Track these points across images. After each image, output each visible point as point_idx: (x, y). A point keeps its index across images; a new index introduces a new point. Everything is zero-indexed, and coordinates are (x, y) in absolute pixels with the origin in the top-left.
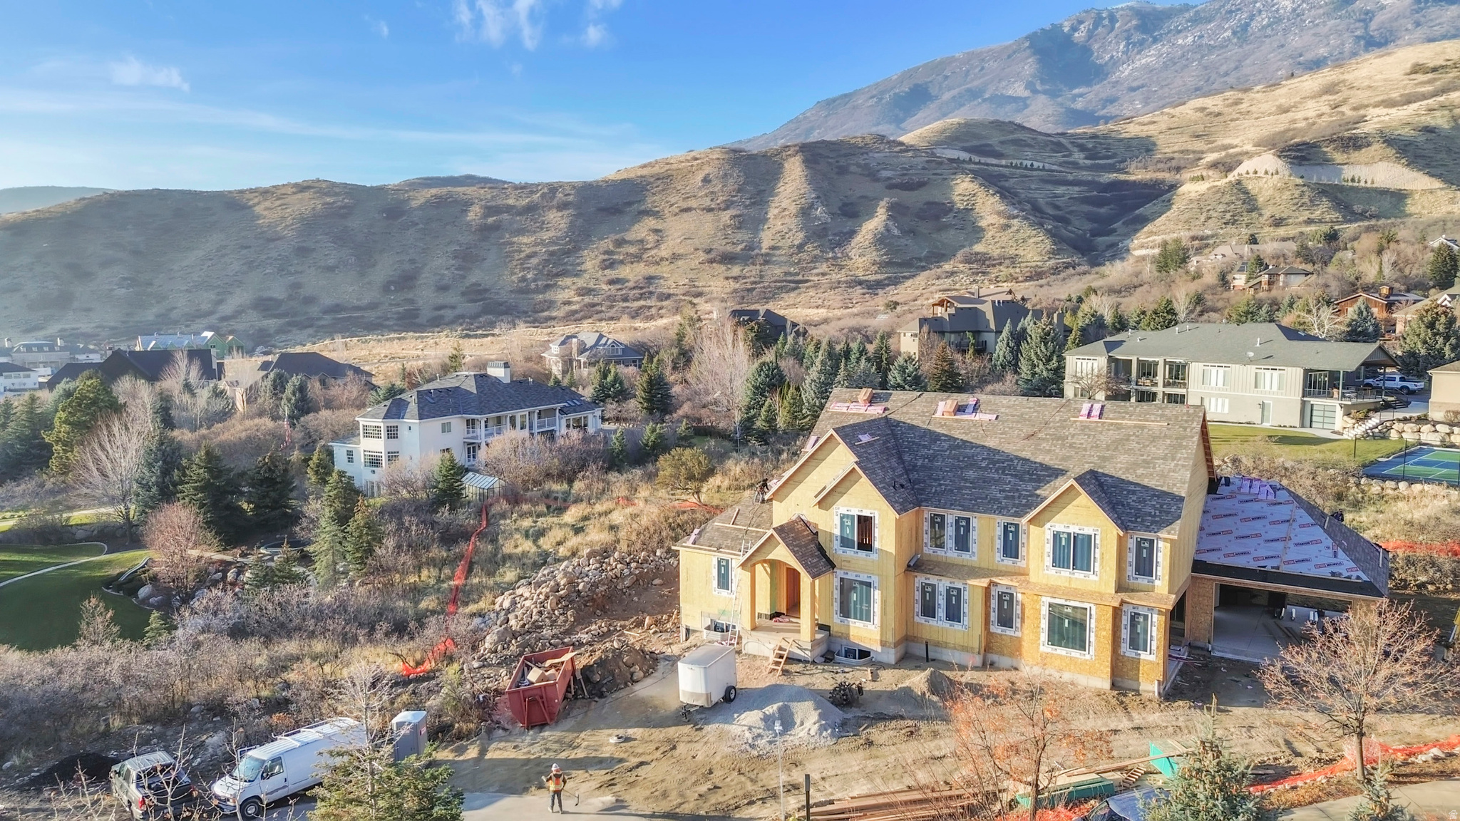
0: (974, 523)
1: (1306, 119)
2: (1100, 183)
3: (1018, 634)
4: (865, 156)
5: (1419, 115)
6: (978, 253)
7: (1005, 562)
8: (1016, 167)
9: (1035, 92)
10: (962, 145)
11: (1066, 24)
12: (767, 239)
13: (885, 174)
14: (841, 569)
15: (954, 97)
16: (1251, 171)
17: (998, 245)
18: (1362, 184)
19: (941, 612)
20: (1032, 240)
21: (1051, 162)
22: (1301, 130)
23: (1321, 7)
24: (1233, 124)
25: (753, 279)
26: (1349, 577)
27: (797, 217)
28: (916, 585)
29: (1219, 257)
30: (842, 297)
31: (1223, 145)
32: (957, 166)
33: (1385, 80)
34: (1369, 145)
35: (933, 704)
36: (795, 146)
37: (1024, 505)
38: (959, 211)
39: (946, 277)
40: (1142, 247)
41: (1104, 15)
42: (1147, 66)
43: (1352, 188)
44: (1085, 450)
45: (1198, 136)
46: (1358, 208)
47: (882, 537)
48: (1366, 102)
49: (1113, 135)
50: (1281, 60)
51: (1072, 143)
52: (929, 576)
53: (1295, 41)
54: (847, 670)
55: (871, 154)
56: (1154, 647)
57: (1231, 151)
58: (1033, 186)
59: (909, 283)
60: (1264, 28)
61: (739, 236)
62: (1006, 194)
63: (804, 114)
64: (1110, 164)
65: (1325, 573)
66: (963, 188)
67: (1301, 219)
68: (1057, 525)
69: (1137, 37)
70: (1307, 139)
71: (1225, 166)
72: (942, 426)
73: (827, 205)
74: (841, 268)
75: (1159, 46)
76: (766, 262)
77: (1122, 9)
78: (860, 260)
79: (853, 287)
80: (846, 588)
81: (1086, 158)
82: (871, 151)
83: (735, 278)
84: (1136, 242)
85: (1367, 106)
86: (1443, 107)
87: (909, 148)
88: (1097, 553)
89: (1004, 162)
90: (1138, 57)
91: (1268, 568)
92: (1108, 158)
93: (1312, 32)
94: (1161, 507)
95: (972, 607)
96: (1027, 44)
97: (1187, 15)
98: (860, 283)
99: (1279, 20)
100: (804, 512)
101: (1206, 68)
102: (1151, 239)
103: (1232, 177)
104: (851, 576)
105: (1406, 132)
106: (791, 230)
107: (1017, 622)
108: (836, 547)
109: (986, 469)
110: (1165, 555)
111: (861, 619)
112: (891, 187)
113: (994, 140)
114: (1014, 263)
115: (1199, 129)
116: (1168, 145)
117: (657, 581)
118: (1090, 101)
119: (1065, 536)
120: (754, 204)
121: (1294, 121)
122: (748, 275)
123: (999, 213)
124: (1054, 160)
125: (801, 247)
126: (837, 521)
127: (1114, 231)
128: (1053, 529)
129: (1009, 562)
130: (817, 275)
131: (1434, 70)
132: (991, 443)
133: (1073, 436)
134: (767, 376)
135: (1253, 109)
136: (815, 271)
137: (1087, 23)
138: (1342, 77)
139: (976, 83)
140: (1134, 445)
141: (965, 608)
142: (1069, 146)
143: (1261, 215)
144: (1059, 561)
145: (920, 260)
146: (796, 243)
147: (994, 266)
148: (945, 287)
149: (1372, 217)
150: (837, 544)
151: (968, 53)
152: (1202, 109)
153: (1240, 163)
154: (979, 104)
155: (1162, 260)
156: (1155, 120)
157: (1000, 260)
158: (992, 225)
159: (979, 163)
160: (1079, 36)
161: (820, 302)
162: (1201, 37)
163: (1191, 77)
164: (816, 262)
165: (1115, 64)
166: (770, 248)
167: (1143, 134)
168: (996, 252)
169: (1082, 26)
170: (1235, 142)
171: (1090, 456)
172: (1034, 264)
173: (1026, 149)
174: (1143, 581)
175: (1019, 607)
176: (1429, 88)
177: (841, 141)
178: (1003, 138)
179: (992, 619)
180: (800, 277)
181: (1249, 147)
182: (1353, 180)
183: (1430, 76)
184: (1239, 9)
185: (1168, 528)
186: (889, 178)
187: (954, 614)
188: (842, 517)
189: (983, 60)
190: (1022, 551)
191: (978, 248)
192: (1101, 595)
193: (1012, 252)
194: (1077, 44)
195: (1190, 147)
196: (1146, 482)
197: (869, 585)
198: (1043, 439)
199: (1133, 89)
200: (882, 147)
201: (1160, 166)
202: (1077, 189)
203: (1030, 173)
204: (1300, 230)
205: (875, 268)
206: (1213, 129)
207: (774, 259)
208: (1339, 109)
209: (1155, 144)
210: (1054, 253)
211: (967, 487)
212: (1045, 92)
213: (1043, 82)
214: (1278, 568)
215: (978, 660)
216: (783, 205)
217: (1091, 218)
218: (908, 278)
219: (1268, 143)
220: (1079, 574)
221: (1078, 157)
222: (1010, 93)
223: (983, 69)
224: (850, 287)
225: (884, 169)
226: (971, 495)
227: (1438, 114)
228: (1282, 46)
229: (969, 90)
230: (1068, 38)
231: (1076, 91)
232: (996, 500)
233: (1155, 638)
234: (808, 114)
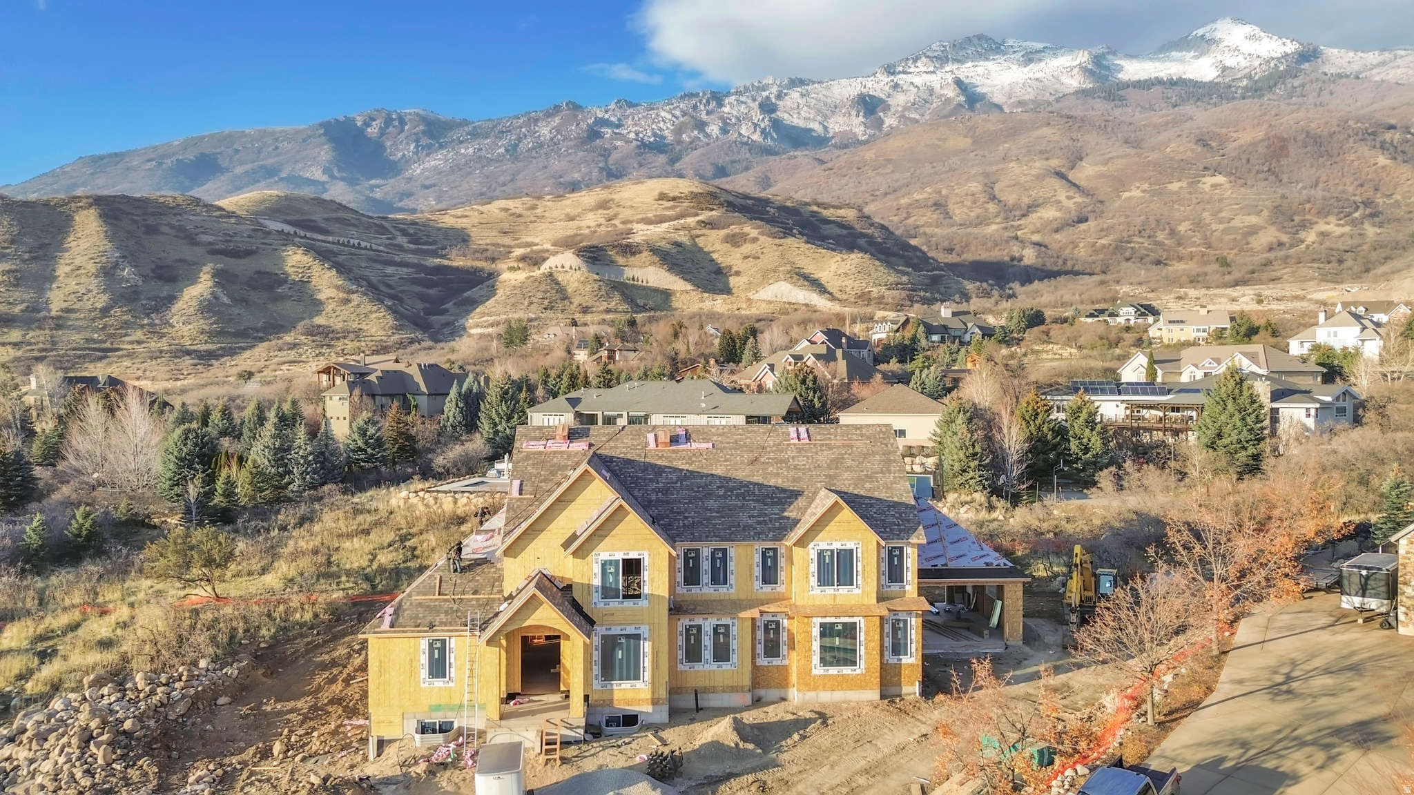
0: (732, 553)
1: (589, 227)
2: (427, 267)
3: (786, 662)
4: (179, 218)
5: (670, 233)
6: (320, 326)
7: (764, 590)
8: (343, 245)
9: (332, 177)
10: (285, 217)
11: (358, 118)
12: (56, 300)
13: (205, 238)
14: (602, 625)
15: (247, 172)
16: (559, 266)
17: (340, 319)
18: (640, 283)
19: (707, 654)
20: (374, 315)
21: (378, 243)
22: (586, 236)
23: (571, 140)
24: (532, 225)
25: (41, 346)
26: (998, 565)
27: (97, 276)
28: (680, 629)
29: (552, 336)
30: (167, 368)
31: (527, 243)
32: (287, 239)
33: (642, 202)
34: (640, 252)
35: (751, 754)
36: (88, 197)
37: (779, 529)
38: (294, 282)
39: (289, 349)
40: (477, 326)
41: (394, 117)
42: (436, 167)
43: (633, 285)
44: (810, 470)
45: (505, 233)
46: (640, 302)
47: (652, 581)
48: (631, 219)
49: (431, 223)
50: (547, 178)
51: (395, 227)
52: (692, 617)
53: (556, 165)
54: (627, 740)
55: (185, 217)
56: (913, 650)
57: (535, 248)
58: (363, 265)
59: (247, 354)
60: (529, 150)
61: (17, 295)
62: (341, 269)
63: (61, 168)
64: (432, 250)
65: (980, 564)
66: (295, 260)
67: (602, 308)
68: (820, 543)
69: (425, 141)
70: (595, 243)
71: (534, 260)
72: (660, 458)
73: (135, 267)
74: (162, 336)
75: (445, 152)
76: (59, 327)
77: (410, 114)
78: (185, 328)
79: (180, 358)
80: (609, 644)
81: (409, 242)
82: (186, 212)
83: (15, 345)
84: (471, 321)
85: (632, 222)
86: (684, 228)
87: (230, 215)
88: (858, 566)
89: (330, 239)
90: (427, 159)
91: (939, 567)
92: (430, 244)
93: (568, 159)
94: (900, 515)
95: (740, 642)
96: (322, 131)
97: (466, 129)
98: (188, 353)
99: (541, 146)
100: (547, 565)
101: (487, 177)
102: (485, 319)
103: (545, 268)
104: (616, 631)
105: (663, 244)
106: (90, 291)
107: (784, 649)
108: (595, 600)
109: (725, 497)
110: (913, 560)
111: (628, 679)
112: (214, 252)
113: (318, 216)
114: (358, 337)
115: (506, 226)
116: (482, 238)
117: (223, 700)
118: (387, 193)
119: (829, 553)
120: (33, 258)
121: (580, 228)
122: (32, 340)
123: (337, 288)
124: (379, 241)
125: (105, 311)
126: (597, 569)
127: (446, 311)
128: (817, 548)
129: (768, 589)
130: (132, 343)
131: (674, 199)
132: (719, 471)
133: (793, 458)
134: (196, 445)
135: (547, 214)
136: (127, 339)
137: (378, 121)
138: (611, 197)
139: (270, 161)
140: (849, 463)
141: (734, 645)
142: (392, 230)
143: (571, 303)
144: (824, 580)
145: (257, 330)
146: (99, 305)
147: (338, 339)
148: (290, 358)
149: (651, 309)
150: (596, 597)
151: (259, 131)
152: (506, 210)
153: (545, 260)
154: (276, 182)
155: (508, 337)
156: (467, 214)
157: (345, 334)
158: (331, 298)
159: (305, 237)
160: (373, 131)
161: (140, 373)
162: (480, 150)
163: (475, 183)
164: (128, 328)
165: (407, 161)
166: (62, 310)
167: (458, 226)
168: (339, 326)
169: (374, 123)
170: (537, 240)
171: (818, 476)
172: (379, 338)
173: (351, 228)
174: (895, 587)
175: (785, 634)
176: (671, 213)
177: (146, 198)
178: (326, 216)
179: (758, 651)
180: (108, 345)
181: (548, 246)
182: (633, 279)
183: (671, 203)
184: (509, 131)
185: (915, 534)
186: (210, 243)
187: (722, 654)
188: (604, 565)
189: (277, 140)
190: (782, 576)
191: (319, 320)
192: (868, 607)
193: (355, 326)
194: (370, 139)
195: (499, 241)
196: (876, 494)
197: (637, 637)
198: (767, 463)
199: (426, 187)
200: (198, 209)
201: (478, 255)
202: (405, 270)
203: (357, 251)
204: (601, 317)
205: (204, 337)
206: (517, 228)
207: (70, 323)
208: (613, 222)
209: (469, 236)
210: (397, 329)
211: (716, 517)
212: (343, 179)
213: (340, 170)
214: (946, 565)
215: (747, 699)
216: (77, 262)
217: (423, 298)
218: (245, 349)
219: (565, 244)
220: (843, 590)
221: (402, 240)
222: (308, 175)
223: (277, 148)
224: (176, 357)
225: (203, 233)
226: (723, 523)
227: (682, 233)
228: (546, 167)
229: (262, 167)
230: (361, 132)
231: (373, 182)
232: (747, 527)
233: (914, 641)
234: (68, 169)
